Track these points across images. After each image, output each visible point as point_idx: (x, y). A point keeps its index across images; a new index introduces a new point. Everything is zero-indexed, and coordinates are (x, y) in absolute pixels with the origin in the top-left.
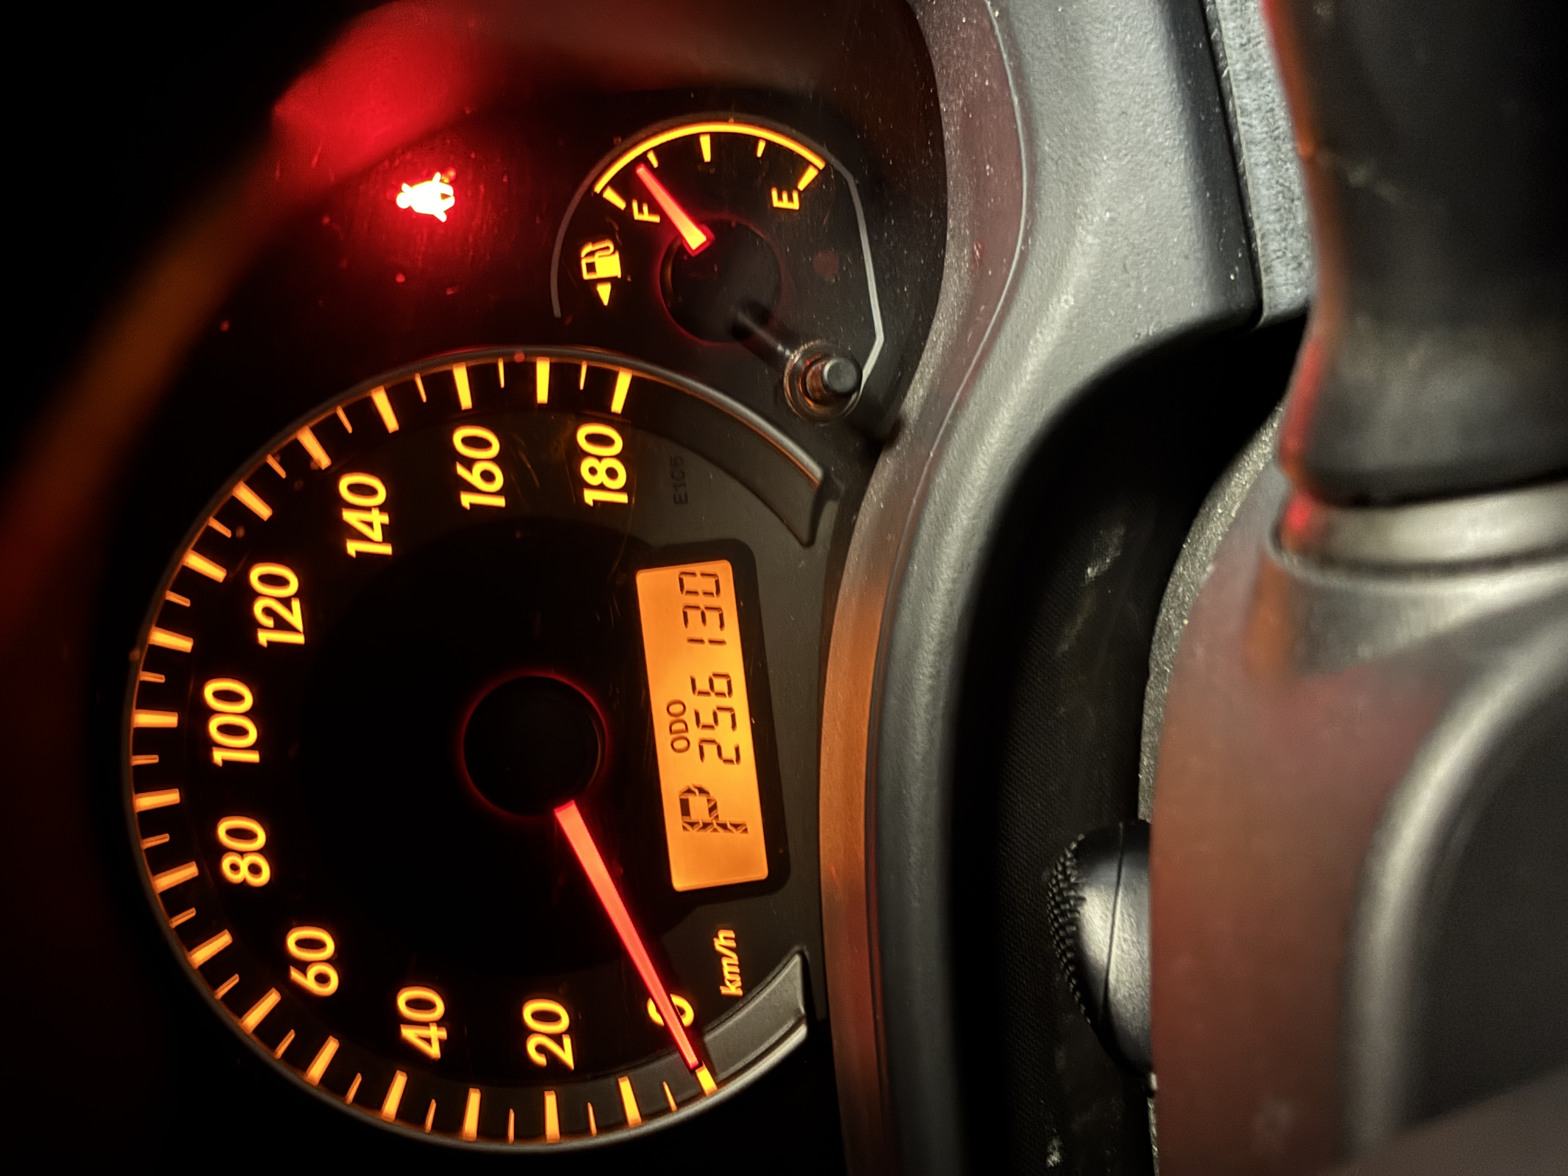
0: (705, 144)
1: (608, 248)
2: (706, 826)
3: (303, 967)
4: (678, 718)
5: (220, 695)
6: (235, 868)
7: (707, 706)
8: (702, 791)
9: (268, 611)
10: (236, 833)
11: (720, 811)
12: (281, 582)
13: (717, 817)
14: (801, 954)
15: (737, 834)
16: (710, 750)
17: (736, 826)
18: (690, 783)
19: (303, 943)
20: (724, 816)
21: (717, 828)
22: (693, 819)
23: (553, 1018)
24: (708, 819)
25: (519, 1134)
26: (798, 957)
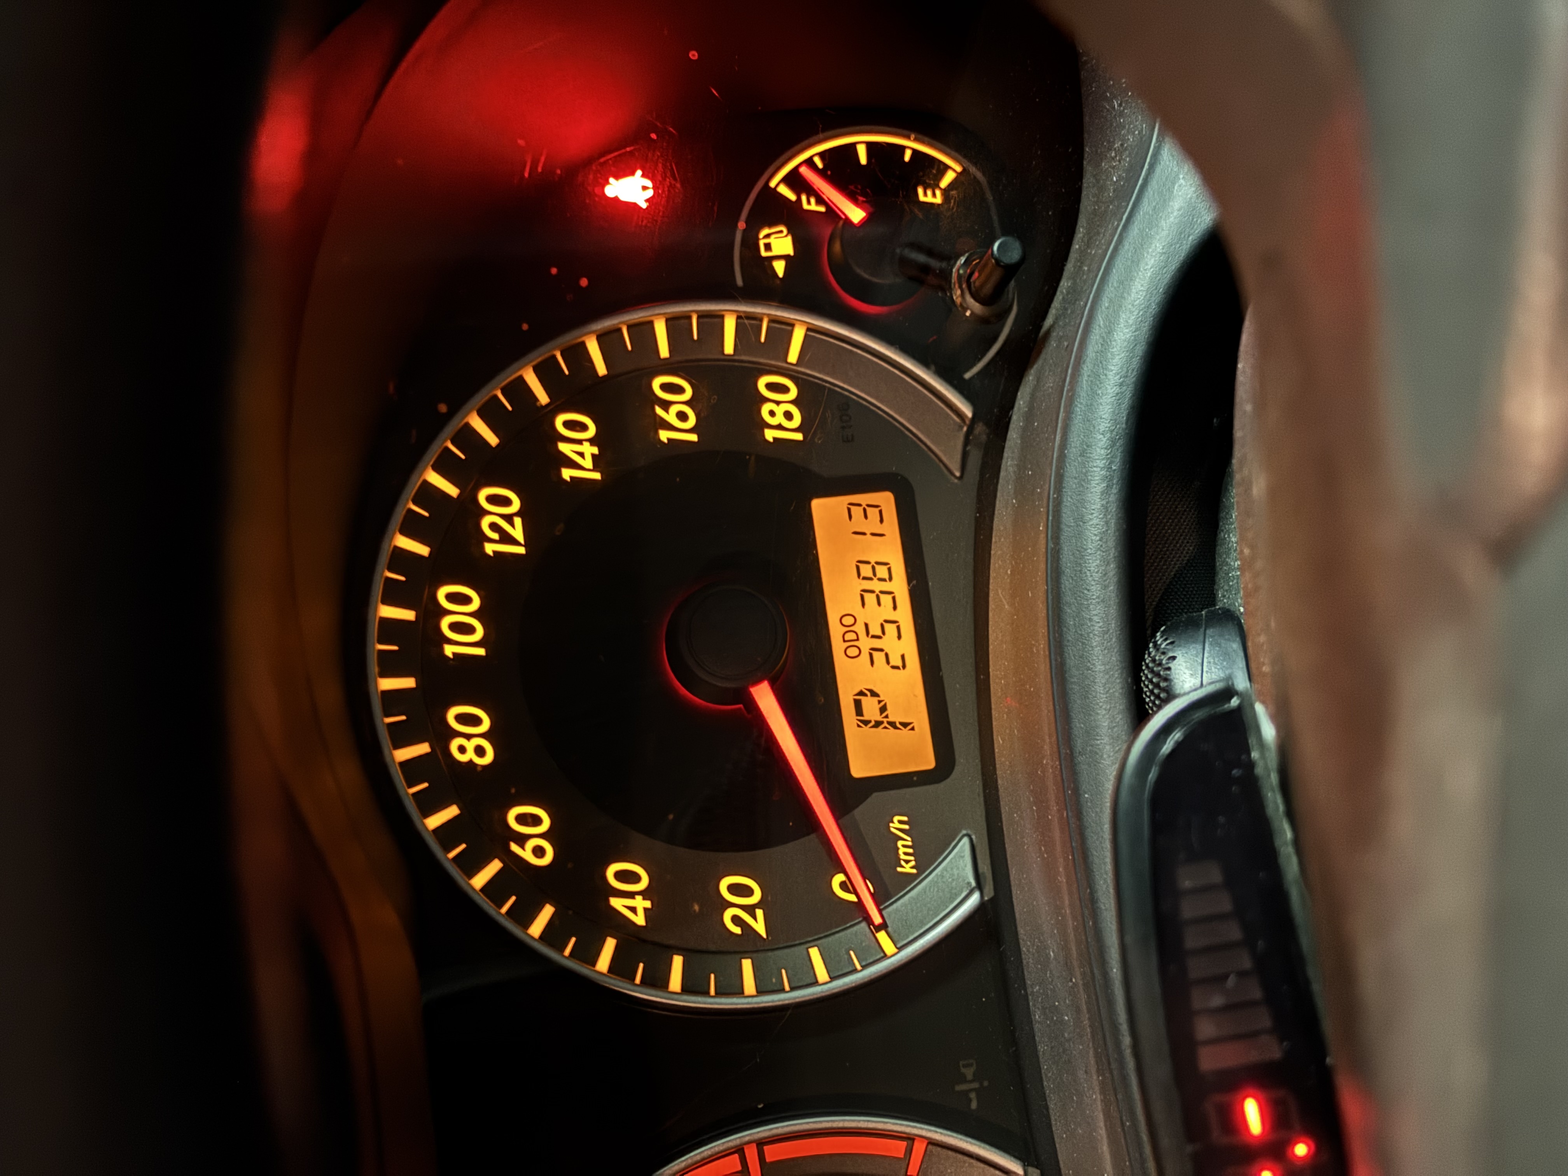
0: (862, 151)
1: (781, 232)
2: (878, 724)
3: (522, 840)
4: (849, 628)
5: (453, 598)
6: (462, 749)
7: (875, 619)
8: (874, 694)
9: (494, 526)
10: (462, 719)
11: (889, 711)
12: (507, 502)
13: (887, 717)
14: (969, 836)
15: (905, 731)
17: (905, 725)
18: (864, 687)
19: (522, 819)
20: (894, 715)
21: (888, 726)
22: (866, 718)
23: (746, 891)
24: (879, 718)
25: (718, 994)
26: (966, 840)
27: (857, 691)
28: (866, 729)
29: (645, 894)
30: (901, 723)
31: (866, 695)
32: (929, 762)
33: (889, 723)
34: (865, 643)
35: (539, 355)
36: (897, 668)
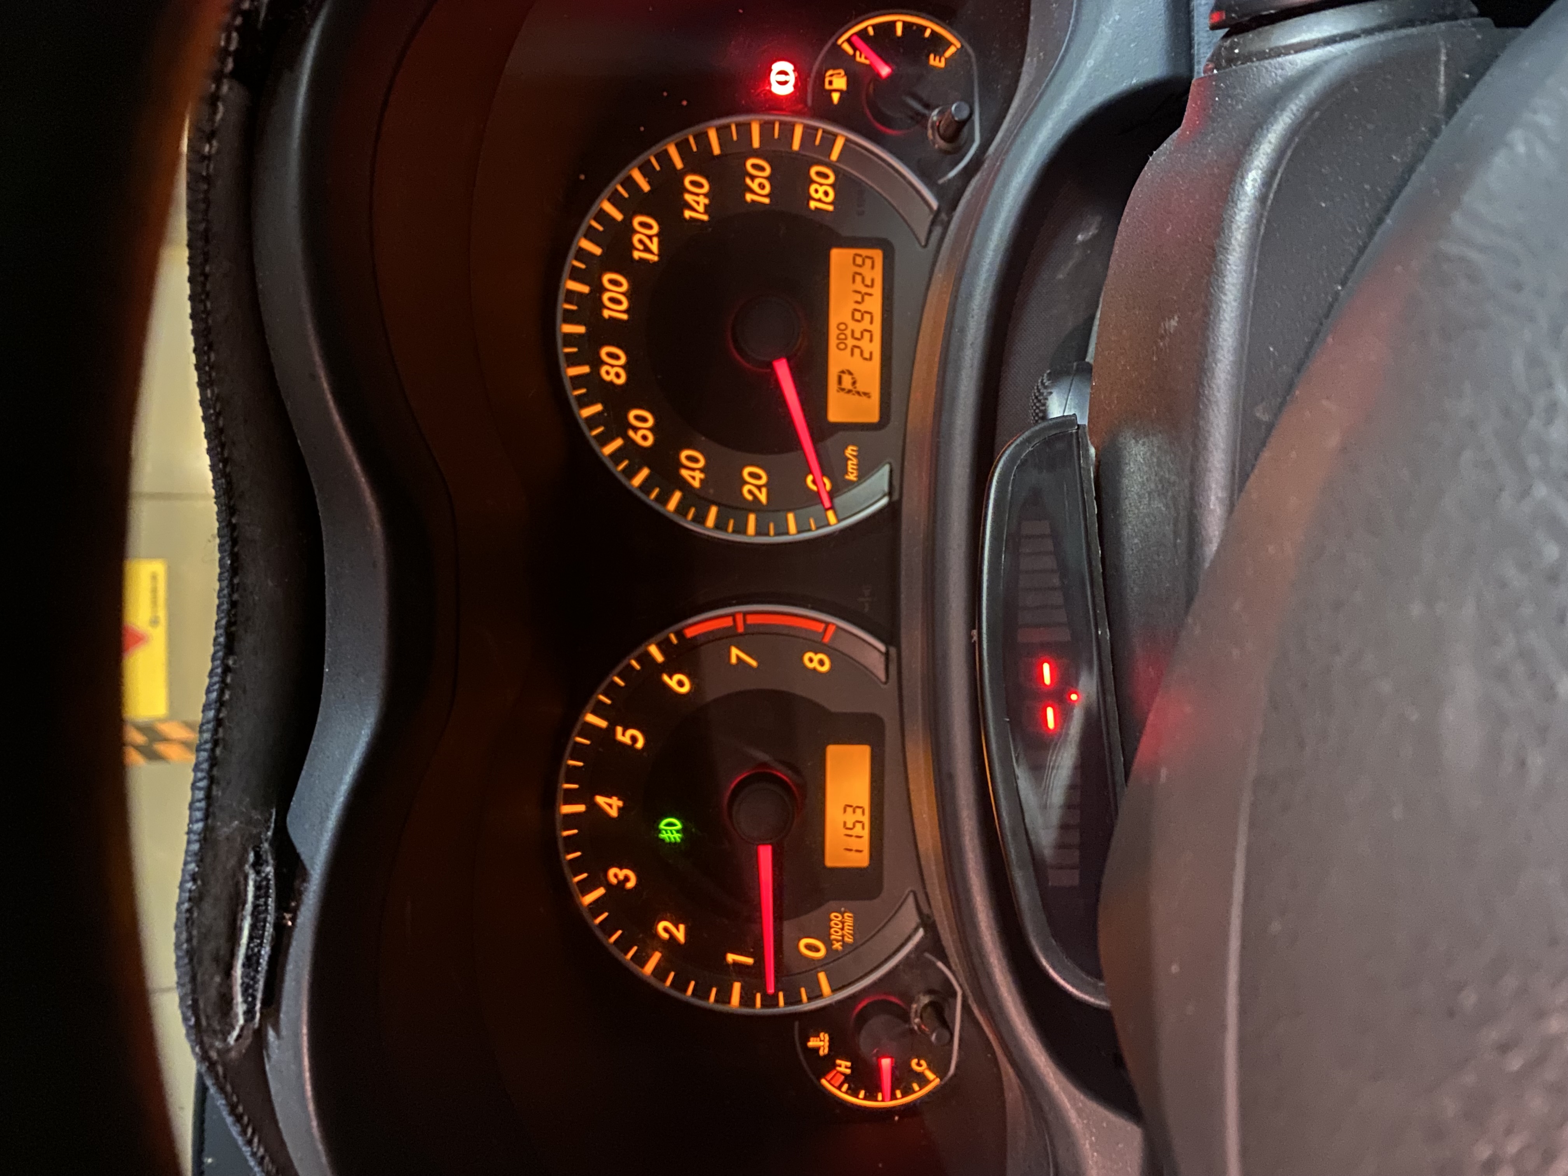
0: (899, 26)
1: (840, 74)
2: (849, 391)
3: (636, 429)
4: (842, 331)
5: (611, 281)
6: (608, 373)
7: (858, 328)
8: (850, 373)
9: (641, 241)
10: (611, 355)
11: (857, 385)
12: (650, 227)
13: (855, 388)
14: (890, 464)
15: (864, 398)
16: (857, 351)
17: (865, 394)
18: (845, 368)
19: (638, 418)
20: (860, 387)
21: (855, 393)
22: (843, 386)
23: (758, 477)
24: (850, 387)
25: (734, 532)
26: (888, 466)
27: (840, 369)
28: (842, 393)
29: (702, 470)
30: (863, 393)
31: (845, 373)
32: (874, 418)
33: (856, 391)
34: (850, 342)
35: (679, 136)
36: (866, 359)
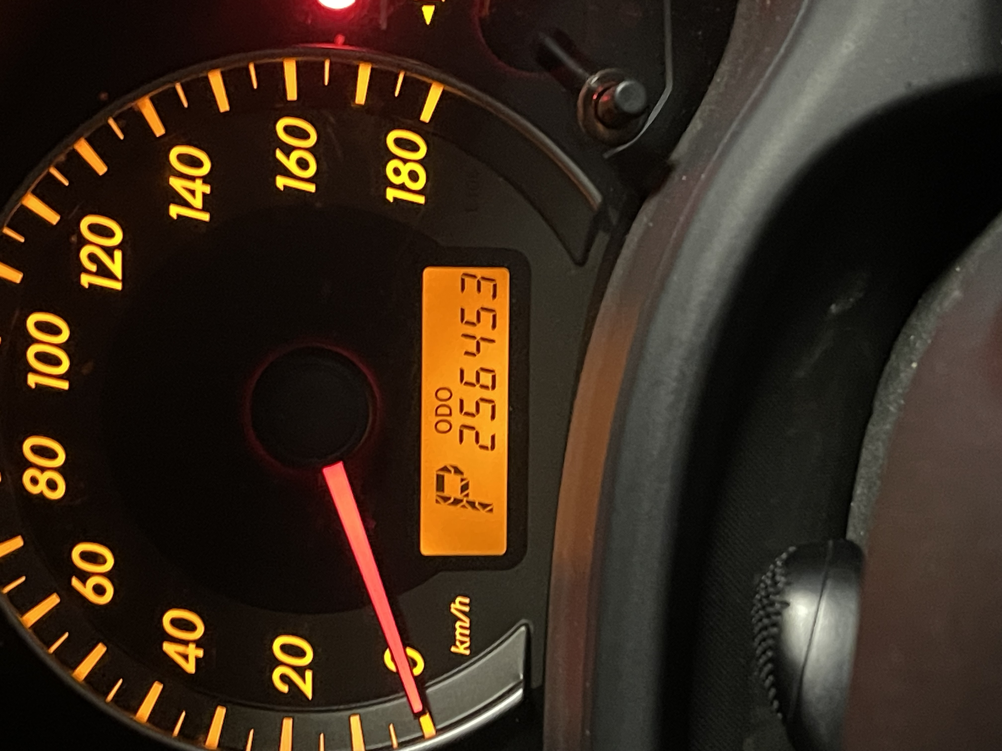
2: (457, 502)
3: (84, 577)
4: (443, 402)
5: (41, 326)
6: (34, 481)
7: (471, 395)
8: (458, 471)
9: (92, 258)
10: (39, 451)
11: (470, 491)
12: (109, 233)
13: (467, 495)
14: (526, 625)
15: (483, 512)
16: (469, 435)
17: (484, 506)
18: (448, 463)
19: (86, 556)
20: (474, 496)
21: (467, 505)
26: (523, 629)
27: (442, 466)
28: (444, 506)
29: (199, 643)
30: (480, 504)
31: (449, 471)
33: (467, 502)
34: (458, 420)
36: (486, 448)
